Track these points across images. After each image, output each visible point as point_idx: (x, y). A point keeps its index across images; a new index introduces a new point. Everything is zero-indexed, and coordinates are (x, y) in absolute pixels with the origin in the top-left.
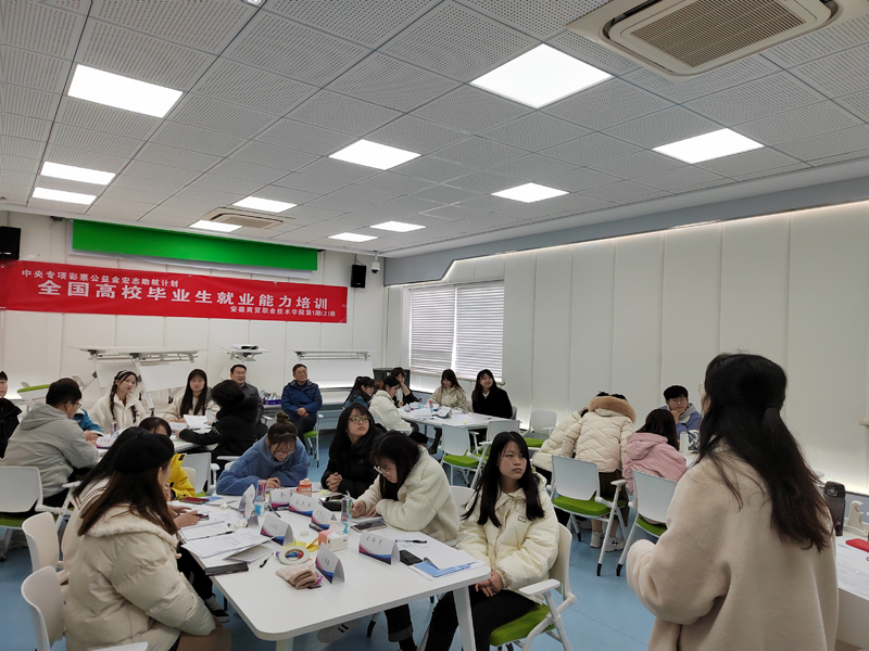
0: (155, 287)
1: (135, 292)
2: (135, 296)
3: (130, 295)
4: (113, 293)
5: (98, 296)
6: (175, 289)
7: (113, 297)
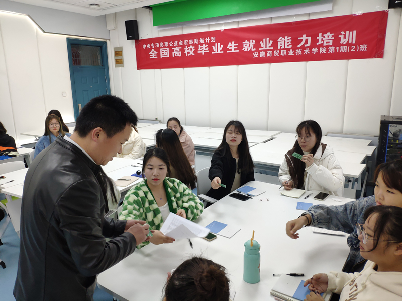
0: (202, 44)
1: (191, 50)
2: (192, 53)
3: (189, 53)
4: (180, 52)
5: (173, 56)
6: (214, 44)
7: (180, 55)
